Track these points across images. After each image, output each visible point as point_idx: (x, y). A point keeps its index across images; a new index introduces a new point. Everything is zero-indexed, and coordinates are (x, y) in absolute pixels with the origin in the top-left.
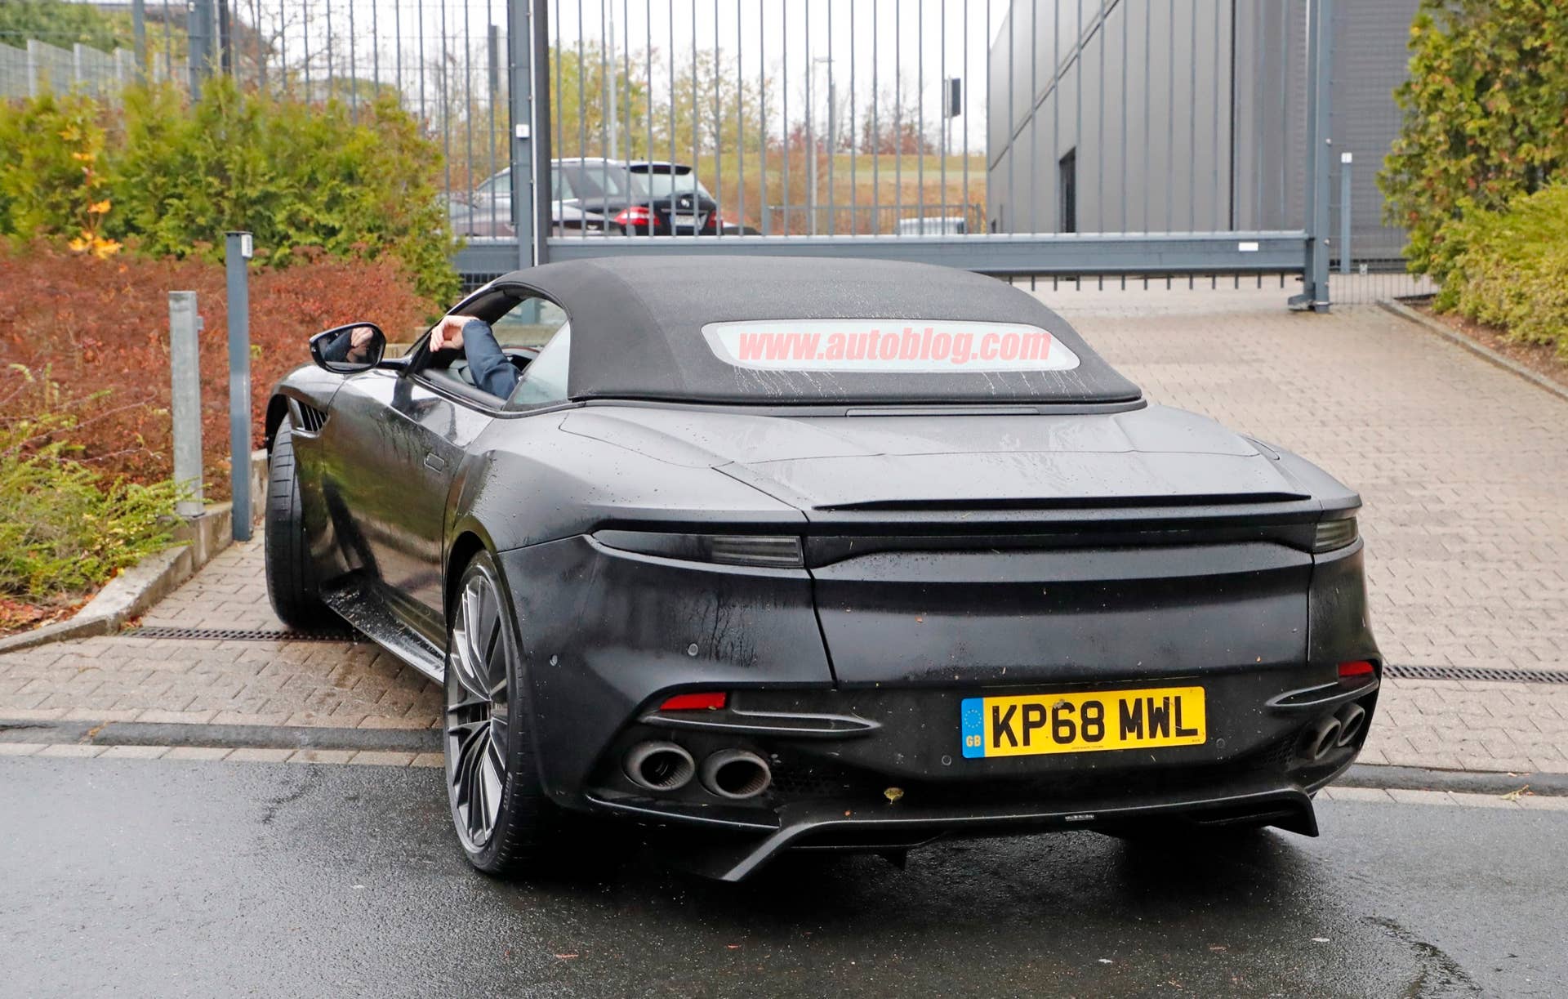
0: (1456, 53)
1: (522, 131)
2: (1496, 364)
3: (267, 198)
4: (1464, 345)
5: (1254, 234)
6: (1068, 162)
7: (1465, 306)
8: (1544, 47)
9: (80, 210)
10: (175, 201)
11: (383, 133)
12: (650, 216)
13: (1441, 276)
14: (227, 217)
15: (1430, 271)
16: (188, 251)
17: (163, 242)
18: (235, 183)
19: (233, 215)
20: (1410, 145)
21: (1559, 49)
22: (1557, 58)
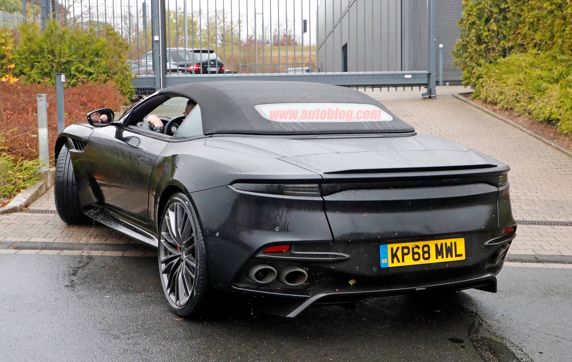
0: (478, 9)
1: (156, 38)
2: (493, 116)
3: (68, 62)
4: (482, 110)
5: (410, 72)
6: (345, 48)
7: (482, 96)
8: (508, 7)
9: (4, 67)
10: (37, 64)
11: (108, 39)
12: (201, 68)
13: (474, 86)
14: (55, 69)
15: (470, 84)
16: (42, 81)
17: (33, 78)
18: (57, 57)
19: (57, 68)
20: (463, 41)
21: (514, 8)
22: (513, 11)
